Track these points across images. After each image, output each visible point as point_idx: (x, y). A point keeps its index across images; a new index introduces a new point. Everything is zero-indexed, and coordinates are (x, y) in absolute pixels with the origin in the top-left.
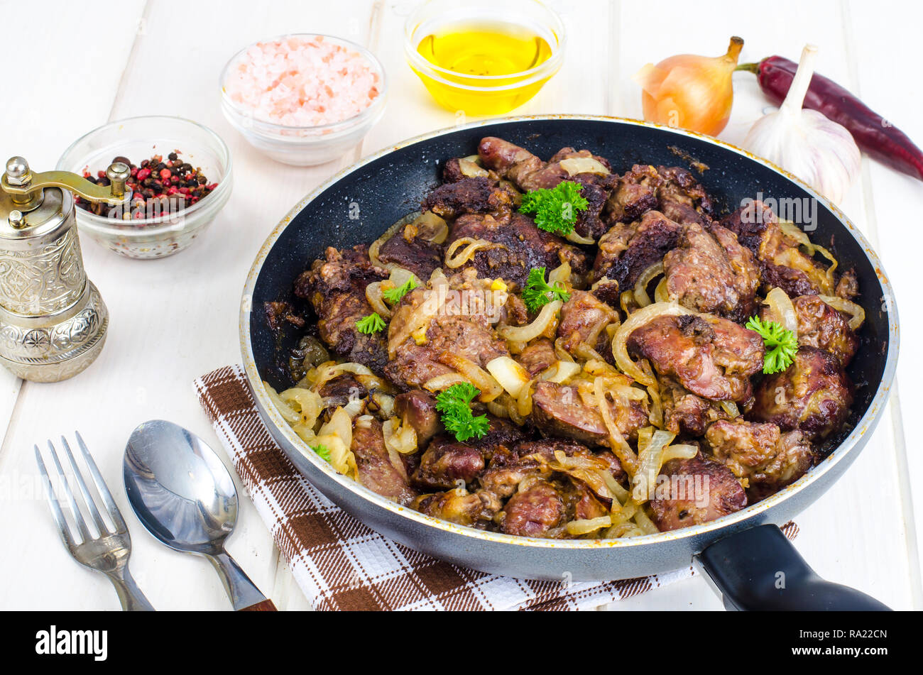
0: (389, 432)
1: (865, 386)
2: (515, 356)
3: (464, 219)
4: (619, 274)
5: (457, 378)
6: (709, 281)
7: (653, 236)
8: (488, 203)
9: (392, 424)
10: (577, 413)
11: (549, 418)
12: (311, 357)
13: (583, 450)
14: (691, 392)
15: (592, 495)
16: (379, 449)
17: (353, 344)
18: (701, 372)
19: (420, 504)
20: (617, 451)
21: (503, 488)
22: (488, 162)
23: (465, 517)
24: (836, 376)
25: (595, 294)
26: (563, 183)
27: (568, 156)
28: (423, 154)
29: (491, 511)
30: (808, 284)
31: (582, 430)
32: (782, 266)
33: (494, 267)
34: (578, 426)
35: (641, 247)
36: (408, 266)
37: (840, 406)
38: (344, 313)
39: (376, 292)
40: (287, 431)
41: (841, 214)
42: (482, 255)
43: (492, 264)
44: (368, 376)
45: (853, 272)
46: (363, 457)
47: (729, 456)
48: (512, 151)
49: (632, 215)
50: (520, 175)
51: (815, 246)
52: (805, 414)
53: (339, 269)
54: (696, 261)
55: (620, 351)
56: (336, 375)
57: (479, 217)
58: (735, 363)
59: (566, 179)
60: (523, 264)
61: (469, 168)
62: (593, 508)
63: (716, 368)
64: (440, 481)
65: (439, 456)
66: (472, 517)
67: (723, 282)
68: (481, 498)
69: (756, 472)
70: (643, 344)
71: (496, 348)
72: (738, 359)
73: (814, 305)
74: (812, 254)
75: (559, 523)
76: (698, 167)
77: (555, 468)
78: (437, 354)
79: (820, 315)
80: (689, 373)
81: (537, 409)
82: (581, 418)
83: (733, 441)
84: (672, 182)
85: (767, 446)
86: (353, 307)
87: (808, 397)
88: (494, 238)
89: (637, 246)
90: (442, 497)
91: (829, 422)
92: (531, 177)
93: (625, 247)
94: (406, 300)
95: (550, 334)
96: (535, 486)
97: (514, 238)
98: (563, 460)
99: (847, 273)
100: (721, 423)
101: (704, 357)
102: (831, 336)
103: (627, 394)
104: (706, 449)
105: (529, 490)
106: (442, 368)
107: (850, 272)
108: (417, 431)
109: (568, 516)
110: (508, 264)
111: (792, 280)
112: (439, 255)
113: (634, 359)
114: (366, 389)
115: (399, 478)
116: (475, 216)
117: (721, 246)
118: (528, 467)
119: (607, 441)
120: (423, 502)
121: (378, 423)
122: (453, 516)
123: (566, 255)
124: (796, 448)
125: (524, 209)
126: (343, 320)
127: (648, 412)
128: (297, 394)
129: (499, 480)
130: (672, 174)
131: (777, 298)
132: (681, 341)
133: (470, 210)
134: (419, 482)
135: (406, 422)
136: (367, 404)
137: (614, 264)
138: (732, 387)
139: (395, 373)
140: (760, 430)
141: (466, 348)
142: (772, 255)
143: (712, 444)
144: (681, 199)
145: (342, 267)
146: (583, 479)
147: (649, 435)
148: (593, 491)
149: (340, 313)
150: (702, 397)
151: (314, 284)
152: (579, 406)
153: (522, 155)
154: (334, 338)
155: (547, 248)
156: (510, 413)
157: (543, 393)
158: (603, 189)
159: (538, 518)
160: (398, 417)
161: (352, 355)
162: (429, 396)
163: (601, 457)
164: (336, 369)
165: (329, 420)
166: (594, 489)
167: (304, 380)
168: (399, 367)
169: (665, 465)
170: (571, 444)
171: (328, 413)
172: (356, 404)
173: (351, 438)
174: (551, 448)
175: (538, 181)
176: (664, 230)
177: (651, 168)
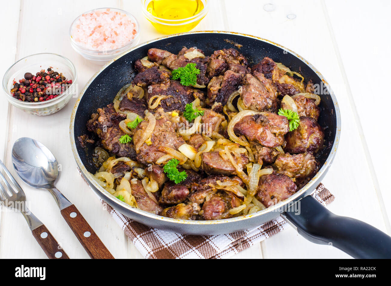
0: (145, 184)
1: (327, 128)
2: (188, 142)
4: (220, 99)
5: (168, 157)
6: (260, 98)
7: (231, 81)
8: (160, 79)
9: (145, 181)
10: (222, 164)
11: (212, 168)
12: (101, 156)
13: (227, 178)
14: (264, 146)
15: (235, 196)
16: (143, 192)
17: (119, 148)
18: (267, 137)
19: (167, 213)
20: (240, 176)
21: (200, 200)
22: (153, 59)
23: (187, 215)
24: (317, 127)
25: (214, 110)
26: (188, 64)
27: (186, 52)
28: (125, 60)
29: (197, 211)
30: (295, 89)
31: (225, 170)
32: (283, 84)
33: (169, 106)
34: (223, 169)
35: (227, 86)
36: (133, 111)
37: (321, 139)
38: (112, 136)
39: (123, 125)
41: (302, 58)
42: (164, 102)
43: (168, 105)
44: (130, 162)
45: (311, 81)
46: (137, 197)
47: (285, 170)
48: (162, 53)
49: (219, 73)
50: (168, 63)
51: (293, 72)
52: (308, 145)
53: (106, 117)
54: (253, 90)
55: (231, 134)
56: (116, 163)
57: (158, 85)
58: (279, 131)
59: (188, 62)
60: (180, 102)
61: (145, 63)
62: (237, 202)
63: (272, 134)
64: (172, 202)
65: (170, 192)
66: (190, 215)
67: (265, 97)
68: (192, 206)
69: (297, 174)
70: (241, 129)
71: (180, 140)
72: (280, 129)
73: (302, 100)
74: (292, 76)
75: (226, 211)
76: (238, 46)
77: (219, 188)
78: (157, 148)
79: (305, 103)
80: (262, 139)
81: (205, 165)
82: (224, 165)
83: (287, 164)
84: (230, 55)
85: (299, 163)
86: (115, 133)
87: (308, 138)
88: (167, 93)
89: (225, 86)
90: (175, 208)
91: (318, 147)
92: (173, 63)
93: (220, 88)
94: (139, 126)
96: (212, 197)
97: (175, 92)
98: (221, 184)
99: (309, 82)
100: (281, 158)
101: (267, 131)
102: (310, 110)
103: (239, 151)
104: (275, 168)
105: (211, 199)
106: (160, 153)
107: (310, 81)
108: (158, 182)
109: (228, 207)
110: (174, 103)
111: (288, 89)
112: (144, 104)
113: (238, 136)
114: (130, 167)
115: (154, 203)
116: (156, 85)
117: (260, 81)
118: (208, 190)
119: (235, 172)
120: (167, 211)
121: (139, 181)
122: (182, 216)
123: (197, 95)
124: (309, 161)
125: (175, 77)
126: (113, 139)
127: (248, 157)
128: (102, 174)
129: (198, 198)
130: (229, 52)
131: (287, 100)
132: (256, 126)
133: (153, 83)
134: (162, 203)
135: (151, 179)
136: (132, 174)
137: (217, 96)
138: (279, 141)
139: (141, 159)
140: (296, 157)
141: (168, 143)
142: (278, 79)
143: (278, 167)
144: (236, 62)
145: (107, 116)
146: (231, 191)
147: (251, 166)
148: (236, 195)
149: (110, 137)
150: (269, 147)
151: (96, 125)
152: (222, 161)
153: (166, 54)
154: (110, 147)
155: (188, 93)
156: (192, 167)
157: (206, 158)
158: (205, 63)
159: (217, 211)
160: (147, 177)
161: (120, 153)
162: (160, 167)
163: (234, 179)
164: (116, 161)
165: (119, 184)
166: (235, 194)
167: (102, 167)
168: (143, 156)
169: (260, 178)
170: (222, 177)
171: (118, 181)
172: (128, 175)
173: (131, 190)
174: (214, 180)
175: (177, 64)
176: (234, 78)
177: (221, 51)
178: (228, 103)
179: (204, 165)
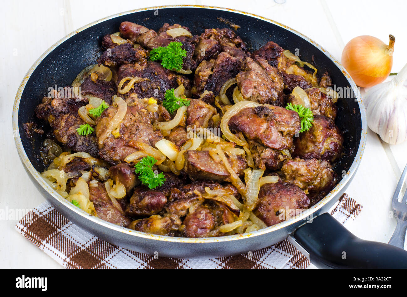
0: (108, 188)
1: (347, 132)
2: (167, 138)
3: (123, 68)
4: (211, 87)
5: (140, 154)
6: (263, 87)
7: (225, 65)
8: (135, 57)
9: (109, 183)
10: (212, 166)
11: (199, 170)
12: (52, 151)
13: (218, 185)
14: (267, 147)
15: (228, 209)
16: (105, 198)
17: (76, 141)
18: (272, 135)
19: (136, 226)
20: (234, 183)
21: (181, 212)
22: (126, 35)
23: (164, 231)
24: (335, 129)
25: (203, 100)
26: (171, 43)
27: (170, 28)
28: (90, 34)
29: (177, 226)
30: (306, 83)
31: (216, 175)
32: (291, 74)
33: (145, 91)
34: (214, 173)
35: (220, 72)
36: (97, 95)
37: (339, 144)
38: (68, 125)
39: (84, 111)
40: (56, 195)
41: (317, 44)
42: (138, 85)
43: (143, 89)
44: (90, 158)
46: (97, 203)
47: (294, 179)
48: (138, 28)
49: (210, 56)
50: (145, 40)
51: (303, 62)
52: (323, 150)
54: (254, 77)
55: (225, 130)
56: (71, 159)
57: (132, 65)
58: (288, 129)
59: (172, 40)
60: (159, 87)
61: (116, 39)
62: (230, 216)
63: (279, 133)
64: (143, 212)
65: (141, 199)
66: (167, 230)
67: (269, 86)
68: (171, 219)
69: (309, 185)
70: (239, 124)
71: (157, 135)
72: (289, 127)
73: (317, 93)
74: (303, 66)
75: (214, 229)
76: (234, 27)
77: (207, 197)
78: (127, 142)
79: (319, 98)
80: (266, 137)
81: (190, 166)
82: (215, 168)
83: (297, 170)
84: (225, 36)
85: (314, 171)
86: (72, 121)
87: (324, 142)
88: (142, 75)
89: (218, 72)
90: (148, 221)
91: (335, 154)
92: (152, 41)
93: (212, 73)
94: (105, 113)
95: (183, 124)
96: (198, 209)
97: (152, 74)
98: (210, 193)
100: (290, 162)
101: (272, 128)
102: (326, 108)
103: (235, 152)
104: (283, 176)
105: (196, 211)
106: (131, 149)
107: (326, 73)
108: (126, 186)
109: (218, 222)
111: (298, 81)
112: (112, 88)
113: (234, 133)
114: (89, 166)
115: (118, 213)
116: (130, 65)
117: (262, 67)
118: (193, 199)
119: (229, 179)
120: (137, 224)
121: (101, 184)
122: (156, 230)
123: (181, 80)
124: (326, 170)
125: (153, 58)
126: (69, 129)
127: (246, 161)
128: (52, 173)
129: (179, 208)
130: (224, 32)
131: (298, 93)
132: (259, 120)
133: (126, 62)
134: (131, 213)
135: (117, 182)
136: (92, 175)
137: (207, 83)
138: (287, 142)
139: (105, 155)
140: (310, 163)
141: (141, 137)
142: (284, 69)
143: (286, 174)
144: (231, 44)
146: (223, 201)
147: (250, 172)
148: (229, 207)
149: (66, 125)
150: (273, 149)
151: (47, 111)
152: (213, 162)
153: (143, 30)
154: (65, 139)
155: (169, 78)
156: (171, 169)
157: (192, 157)
158: (192, 43)
159: (204, 226)
160: (112, 179)
161: (77, 147)
162: (129, 166)
163: (227, 188)
164: (71, 156)
165: (74, 186)
166: (229, 205)
167: (52, 164)
168: (107, 152)
169: (262, 188)
170: (211, 183)
171: (72, 182)
172: (86, 175)
173: (89, 194)
174: (201, 187)
175: (156, 42)
176: (230, 62)
177: (214, 30)
178: (221, 93)
179: (188, 167)
